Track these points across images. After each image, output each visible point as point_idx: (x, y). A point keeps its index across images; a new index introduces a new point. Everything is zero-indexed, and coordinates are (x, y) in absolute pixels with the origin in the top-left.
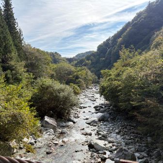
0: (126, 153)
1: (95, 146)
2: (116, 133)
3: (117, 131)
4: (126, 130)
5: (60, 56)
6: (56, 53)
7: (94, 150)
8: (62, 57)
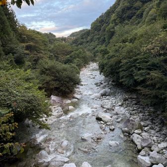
0: (134, 123)
1: (103, 119)
2: (120, 105)
3: (120, 104)
4: (129, 102)
5: (54, 36)
6: (50, 33)
7: (102, 122)
8: (57, 37)
